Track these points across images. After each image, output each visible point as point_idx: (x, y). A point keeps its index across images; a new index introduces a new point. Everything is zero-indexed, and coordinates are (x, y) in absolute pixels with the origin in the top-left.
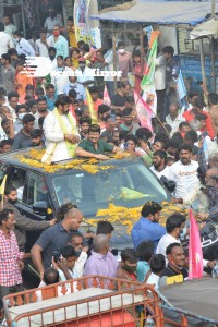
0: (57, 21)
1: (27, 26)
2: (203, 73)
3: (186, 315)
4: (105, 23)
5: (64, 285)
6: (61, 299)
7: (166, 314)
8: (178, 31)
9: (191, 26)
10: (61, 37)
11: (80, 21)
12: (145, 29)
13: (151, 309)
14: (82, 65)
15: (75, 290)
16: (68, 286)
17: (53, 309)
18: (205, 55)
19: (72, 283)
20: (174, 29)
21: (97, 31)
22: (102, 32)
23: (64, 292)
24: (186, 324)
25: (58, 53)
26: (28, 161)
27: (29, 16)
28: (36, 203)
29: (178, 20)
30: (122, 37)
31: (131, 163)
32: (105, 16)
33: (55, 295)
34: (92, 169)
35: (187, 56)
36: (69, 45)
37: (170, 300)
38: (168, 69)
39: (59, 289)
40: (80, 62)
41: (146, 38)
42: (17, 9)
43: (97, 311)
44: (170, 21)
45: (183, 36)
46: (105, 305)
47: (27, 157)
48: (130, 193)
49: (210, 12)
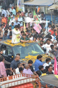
0: (13, 5)
1: (5, 6)
2: (52, 19)
3: (47, 84)
4: (26, 6)
5: (14, 76)
6: (14, 80)
7: (42, 84)
8: (45, 8)
9: (48, 6)
10: (14, 9)
11: (19, 5)
12: (36, 7)
13: (37, 82)
14: (20, 17)
15: (17, 77)
16: (15, 76)
17: (11, 82)
18: (52, 14)
19: (16, 75)
20: (44, 7)
21: (24, 8)
22: (25, 8)
23: (14, 78)
24: (47, 86)
25: (13, 14)
26: (7, 43)
27: (5, 3)
28: (9, 55)
29: (45, 5)
30: (30, 9)
31: (34, 44)
32: (26, 3)
33: (12, 79)
34: (24, 45)
35: (47, 15)
36: (16, 11)
37: (43, 80)
38: (42, 18)
39: (13, 77)
40: (19, 16)
41: (36, 10)
42: (2, 2)
43: (23, 83)
44: (43, 5)
45: (46, 9)
46: (25, 81)
47: (6, 42)
48: (34, 52)
49: (54, 3)
